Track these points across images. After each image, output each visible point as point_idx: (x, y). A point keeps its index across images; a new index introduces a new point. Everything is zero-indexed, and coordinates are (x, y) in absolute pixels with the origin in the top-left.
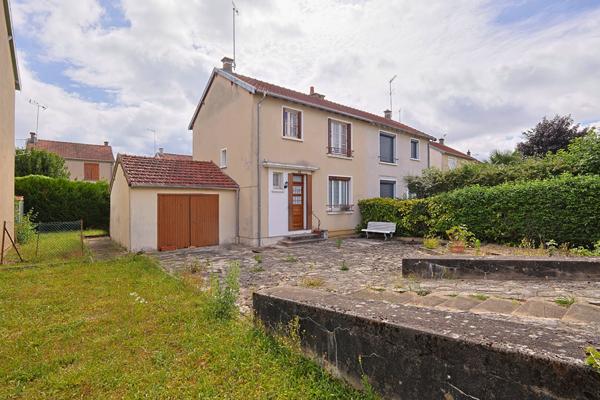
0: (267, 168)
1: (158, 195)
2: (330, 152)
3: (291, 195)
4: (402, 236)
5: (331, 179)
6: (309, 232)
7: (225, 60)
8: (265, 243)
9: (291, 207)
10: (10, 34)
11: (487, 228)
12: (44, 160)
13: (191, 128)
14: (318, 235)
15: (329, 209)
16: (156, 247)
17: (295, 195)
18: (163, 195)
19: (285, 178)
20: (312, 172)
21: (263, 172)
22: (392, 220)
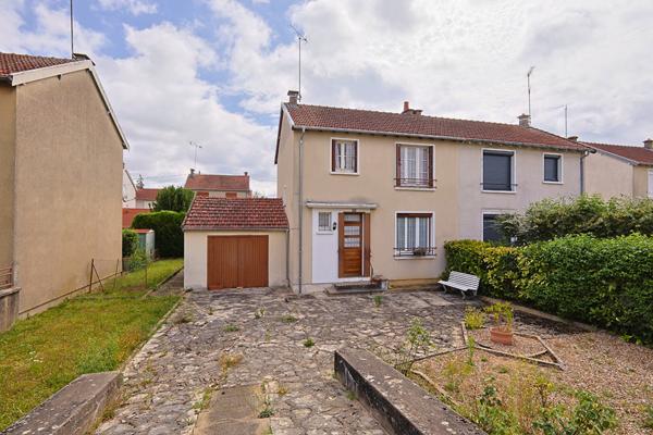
0: (311, 208)
1: (209, 237)
2: (398, 184)
3: (342, 237)
4: (489, 295)
5: (400, 216)
6: (368, 279)
7: (290, 93)
8: (307, 290)
9: (342, 251)
10: (108, 110)
11: (594, 305)
12: (179, 196)
13: (276, 163)
14: (376, 285)
15: (397, 252)
16: (206, 286)
17: (347, 237)
18: (213, 237)
19: (335, 218)
20: (372, 209)
21: (305, 213)
22: (475, 273)
